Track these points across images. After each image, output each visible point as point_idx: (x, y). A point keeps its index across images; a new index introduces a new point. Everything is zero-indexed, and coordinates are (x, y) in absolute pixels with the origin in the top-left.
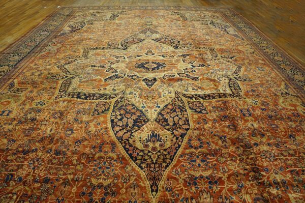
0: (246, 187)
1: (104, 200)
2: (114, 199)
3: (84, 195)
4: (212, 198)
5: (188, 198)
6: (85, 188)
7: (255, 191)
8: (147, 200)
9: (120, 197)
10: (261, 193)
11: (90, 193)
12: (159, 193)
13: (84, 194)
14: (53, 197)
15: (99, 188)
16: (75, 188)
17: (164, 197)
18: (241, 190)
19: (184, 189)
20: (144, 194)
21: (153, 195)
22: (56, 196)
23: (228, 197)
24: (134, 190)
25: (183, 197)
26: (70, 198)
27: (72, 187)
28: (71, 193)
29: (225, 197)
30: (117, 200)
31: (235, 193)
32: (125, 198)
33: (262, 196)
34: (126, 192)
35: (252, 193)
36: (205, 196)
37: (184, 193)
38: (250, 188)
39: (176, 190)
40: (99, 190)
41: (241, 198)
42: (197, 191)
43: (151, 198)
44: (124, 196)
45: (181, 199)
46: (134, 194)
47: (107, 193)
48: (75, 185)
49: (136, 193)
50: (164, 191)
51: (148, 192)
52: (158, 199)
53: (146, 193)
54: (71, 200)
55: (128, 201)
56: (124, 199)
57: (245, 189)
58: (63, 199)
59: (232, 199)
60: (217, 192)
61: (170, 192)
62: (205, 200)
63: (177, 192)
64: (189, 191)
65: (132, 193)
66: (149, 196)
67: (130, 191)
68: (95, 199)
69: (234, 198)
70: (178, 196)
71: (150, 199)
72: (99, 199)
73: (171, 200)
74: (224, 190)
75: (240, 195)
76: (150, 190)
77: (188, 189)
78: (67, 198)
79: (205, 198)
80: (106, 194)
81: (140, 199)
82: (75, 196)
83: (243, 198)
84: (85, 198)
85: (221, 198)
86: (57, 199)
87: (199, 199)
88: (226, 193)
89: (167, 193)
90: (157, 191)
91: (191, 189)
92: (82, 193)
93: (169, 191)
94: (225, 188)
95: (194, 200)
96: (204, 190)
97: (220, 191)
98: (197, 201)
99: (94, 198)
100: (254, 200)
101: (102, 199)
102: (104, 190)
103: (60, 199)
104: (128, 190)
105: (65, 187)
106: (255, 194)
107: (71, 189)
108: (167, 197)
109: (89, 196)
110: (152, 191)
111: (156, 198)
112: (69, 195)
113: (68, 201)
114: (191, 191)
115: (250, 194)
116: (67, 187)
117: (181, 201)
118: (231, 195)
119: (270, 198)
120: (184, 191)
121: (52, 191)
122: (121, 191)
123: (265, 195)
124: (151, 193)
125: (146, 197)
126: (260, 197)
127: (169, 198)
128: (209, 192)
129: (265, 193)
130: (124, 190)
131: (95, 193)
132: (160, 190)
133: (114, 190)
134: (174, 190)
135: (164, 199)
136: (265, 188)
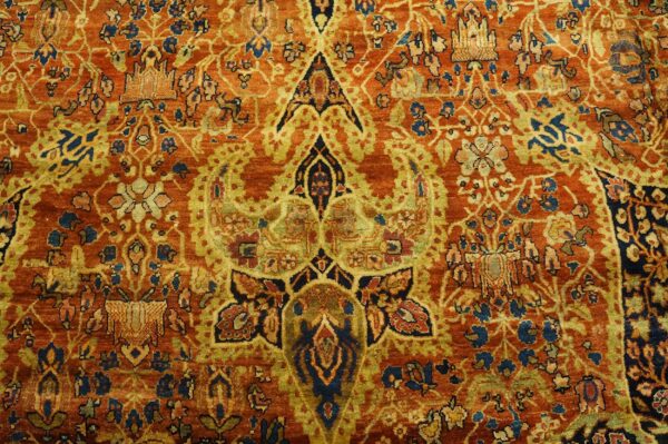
0: (594, 11)
1: (171, 46)
2: (201, 40)
3: (112, 34)
4: (492, 38)
5: (421, 35)
6: (112, 14)
7: (621, 22)
8: (300, 39)
9: (219, 35)
10: (637, 30)
11: (130, 27)
12: (336, 19)
13: (111, 30)
14: (23, 46)
15: (156, 11)
16: (83, 15)
17: (352, 28)
18: (579, 18)
19: (411, 7)
20: (290, 22)
21: (317, 24)
22: (31, 43)
23: (539, 35)
24: (261, 10)
25: (407, 30)
26: (74, 48)
27: (74, 12)
28: (73, 30)
29: (532, 35)
30: (211, 42)
31: (560, 25)
32: (236, 36)
33: (637, 40)
34: (238, 17)
35: (610, 29)
36: (473, 28)
37: (411, 18)
38: (606, 12)
39: (386, 10)
40: (156, 16)
41: (576, 42)
42: (449, 14)
43: (313, 33)
44: (231, 31)
45: (400, 37)
46: (259, 23)
47: (181, 23)
48: (81, 6)
49: (265, 20)
50: (350, 13)
51: (301, 17)
52: (332, 36)
53: (296, 19)
54: (77, 53)
55: (245, 43)
56: (231, 39)
57: (593, 14)
58: (54, 53)
59: (551, 41)
60: (509, 19)
61: (370, 15)
62: (470, 42)
63: (389, 16)
64: (427, 14)
65: (254, 21)
66: (306, 28)
67: (248, 12)
68: (148, 43)
69: (556, 39)
70: (394, 27)
71: (308, 36)
72: (157, 43)
73: (372, 40)
74: (530, 15)
75: (575, 32)
76: (310, 7)
77: (422, 7)
78: (64, 47)
79: (473, 36)
80: (178, 27)
81: (281, 38)
82: (89, 40)
83: (582, 42)
84: (117, 43)
85: (520, 37)
86: (37, 53)
87: (455, 39)
88: (536, 26)
89: (360, 17)
90: (329, 12)
91: (434, 7)
92: (107, 29)
93: (365, 12)
94: (532, 7)
95: (440, 40)
96: (472, 12)
97: (519, 17)
98: (447, 43)
99: (142, 41)
100: (613, 49)
101: (168, 41)
102: (171, 16)
103: (45, 50)
104: (242, 11)
105: (52, 15)
106: (619, 32)
107: (73, 19)
108: (360, 30)
109: (129, 36)
110: (316, 11)
111: (328, 34)
112: (69, 38)
113: (70, 56)
114: (433, 13)
115: (604, 31)
116: (58, 14)
117: (401, 42)
118: (549, 30)
119: (660, 46)
120: (412, 13)
121: (17, 28)
122: (220, 15)
123: (647, 35)
124: (310, 17)
125: (296, 29)
126: (631, 40)
127: (366, 33)
128: (485, 16)
129: (646, 29)
130: (232, 12)
131: (145, 27)
132: (338, 9)
133: (199, 13)
134: (381, 10)
135: (352, 36)
136: (653, 14)
